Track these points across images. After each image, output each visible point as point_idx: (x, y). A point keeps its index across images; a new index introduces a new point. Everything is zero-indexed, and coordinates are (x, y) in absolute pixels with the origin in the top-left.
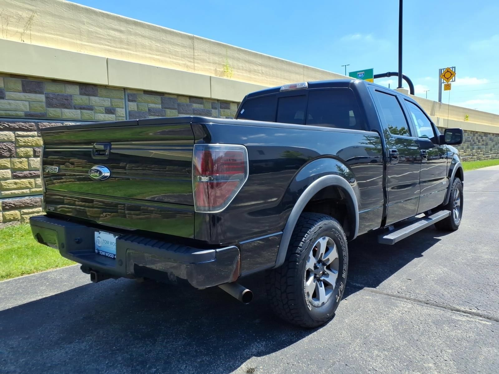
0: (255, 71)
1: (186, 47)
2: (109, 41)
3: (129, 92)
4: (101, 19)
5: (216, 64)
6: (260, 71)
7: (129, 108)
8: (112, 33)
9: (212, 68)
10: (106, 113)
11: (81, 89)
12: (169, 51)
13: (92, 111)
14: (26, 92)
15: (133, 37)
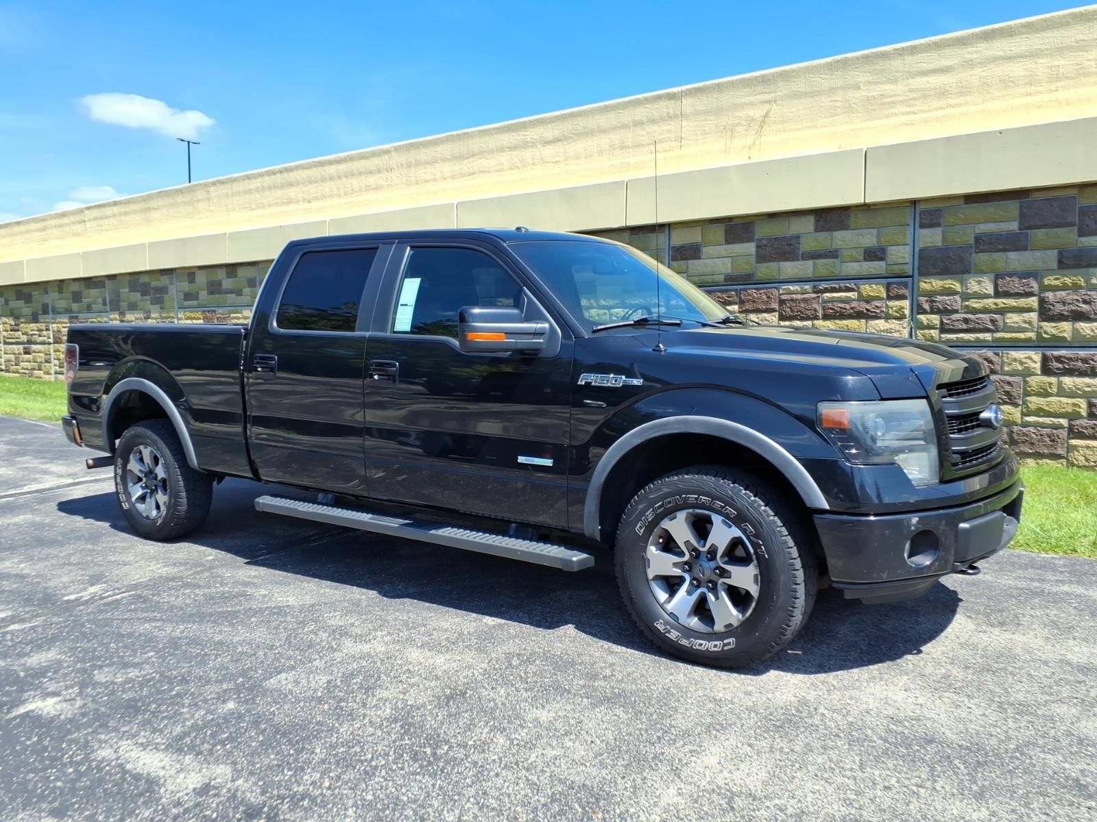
2: (912, 102)
3: (924, 206)
4: (896, 64)
7: (921, 243)
8: (921, 82)
10: (866, 259)
11: (817, 221)
13: (835, 260)
14: (729, 243)
15: (978, 72)
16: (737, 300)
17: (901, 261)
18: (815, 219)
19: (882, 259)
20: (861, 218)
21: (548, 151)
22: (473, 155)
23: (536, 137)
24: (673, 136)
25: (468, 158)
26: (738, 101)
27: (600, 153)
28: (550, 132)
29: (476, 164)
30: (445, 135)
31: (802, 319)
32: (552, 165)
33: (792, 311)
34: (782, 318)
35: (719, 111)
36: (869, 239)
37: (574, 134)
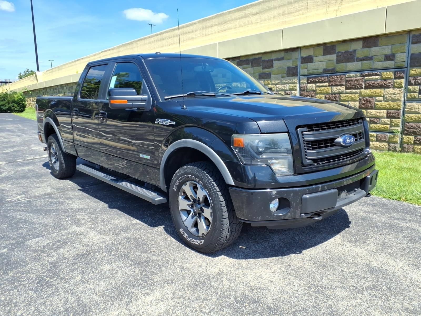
7: (412, 51)
10: (385, 60)
13: (371, 61)
16: (328, 80)
17: (402, 60)
18: (363, 42)
19: (392, 60)
20: (384, 41)
21: (254, 18)
22: (226, 22)
23: (249, 12)
24: (304, 8)
25: (224, 23)
27: (274, 17)
28: (254, 10)
29: (227, 26)
30: (215, 15)
31: (355, 89)
32: (255, 24)
33: (351, 85)
34: (347, 88)
36: (387, 50)
37: (263, 10)
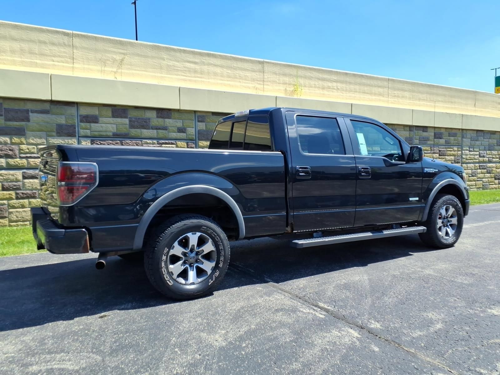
0: (329, 88)
1: (256, 71)
2: (185, 72)
3: (199, 114)
4: (178, 54)
5: (286, 84)
6: (335, 88)
7: (198, 128)
8: (188, 65)
9: (282, 87)
10: (178, 132)
11: (158, 113)
12: (239, 76)
13: (166, 131)
14: (115, 117)
15: (206, 67)
17: (192, 134)
19: (184, 132)
20: (176, 115)
24: (67, 55)
26: (107, 48)
35: (96, 51)
36: (179, 124)
